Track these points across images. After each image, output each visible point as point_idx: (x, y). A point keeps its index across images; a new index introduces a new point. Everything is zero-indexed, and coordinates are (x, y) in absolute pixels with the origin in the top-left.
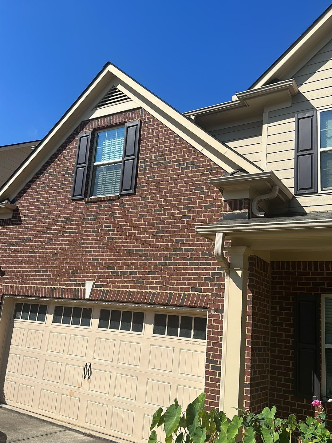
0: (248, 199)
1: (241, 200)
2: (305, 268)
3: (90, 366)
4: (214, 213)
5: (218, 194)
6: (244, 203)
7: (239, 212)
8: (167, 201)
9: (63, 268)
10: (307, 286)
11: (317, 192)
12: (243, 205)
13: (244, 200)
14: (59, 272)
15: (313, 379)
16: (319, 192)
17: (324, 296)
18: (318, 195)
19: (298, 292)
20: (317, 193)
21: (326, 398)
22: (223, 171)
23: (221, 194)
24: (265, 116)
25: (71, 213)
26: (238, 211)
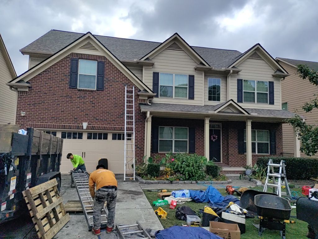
1: (145, 100)
3: (85, 153)
4: (136, 102)
5: (137, 96)
7: (144, 103)
8: (118, 96)
9: (69, 117)
14: (67, 118)
16: (159, 97)
25: (69, 94)
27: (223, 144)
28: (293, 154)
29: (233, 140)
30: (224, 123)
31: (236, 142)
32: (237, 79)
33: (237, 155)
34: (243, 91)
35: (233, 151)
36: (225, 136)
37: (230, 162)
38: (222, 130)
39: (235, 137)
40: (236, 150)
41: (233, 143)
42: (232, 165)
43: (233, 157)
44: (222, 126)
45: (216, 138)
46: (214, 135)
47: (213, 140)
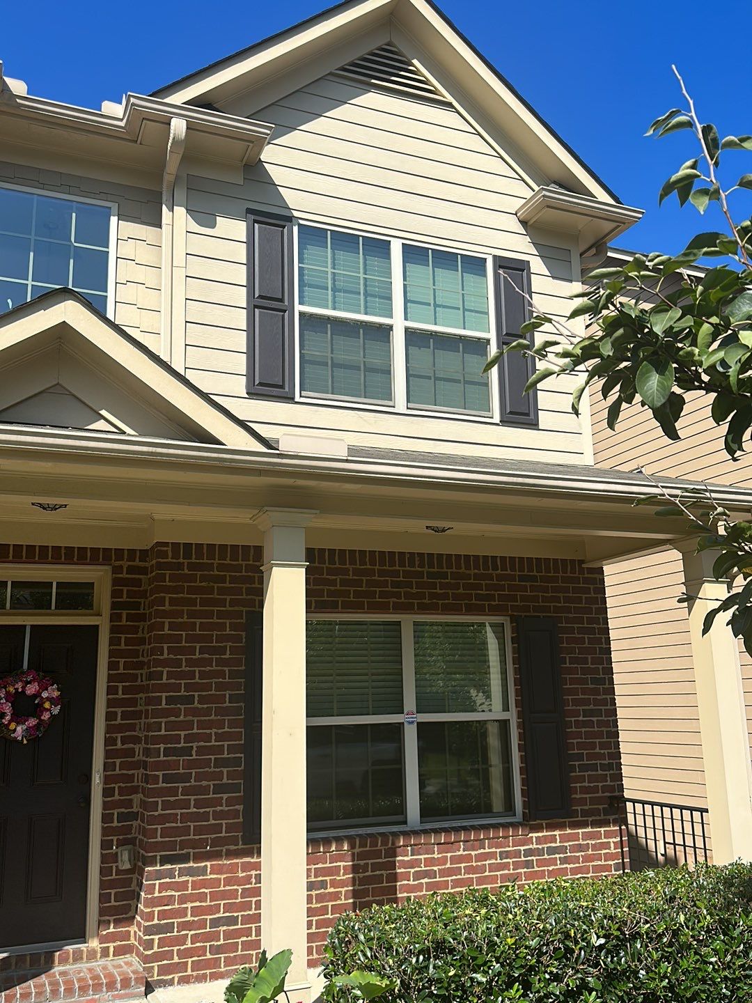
27: (109, 754)
28: (703, 811)
29: (196, 719)
30: (125, 564)
31: (219, 737)
32: (249, 211)
33: (225, 862)
34: (298, 308)
35: (192, 825)
36: (139, 683)
37: (156, 937)
38: (113, 630)
39: (220, 687)
40: (219, 808)
41: (195, 749)
42: (176, 959)
43: (190, 885)
44: (115, 594)
45: (41, 705)
46: (29, 683)
47: (13, 726)
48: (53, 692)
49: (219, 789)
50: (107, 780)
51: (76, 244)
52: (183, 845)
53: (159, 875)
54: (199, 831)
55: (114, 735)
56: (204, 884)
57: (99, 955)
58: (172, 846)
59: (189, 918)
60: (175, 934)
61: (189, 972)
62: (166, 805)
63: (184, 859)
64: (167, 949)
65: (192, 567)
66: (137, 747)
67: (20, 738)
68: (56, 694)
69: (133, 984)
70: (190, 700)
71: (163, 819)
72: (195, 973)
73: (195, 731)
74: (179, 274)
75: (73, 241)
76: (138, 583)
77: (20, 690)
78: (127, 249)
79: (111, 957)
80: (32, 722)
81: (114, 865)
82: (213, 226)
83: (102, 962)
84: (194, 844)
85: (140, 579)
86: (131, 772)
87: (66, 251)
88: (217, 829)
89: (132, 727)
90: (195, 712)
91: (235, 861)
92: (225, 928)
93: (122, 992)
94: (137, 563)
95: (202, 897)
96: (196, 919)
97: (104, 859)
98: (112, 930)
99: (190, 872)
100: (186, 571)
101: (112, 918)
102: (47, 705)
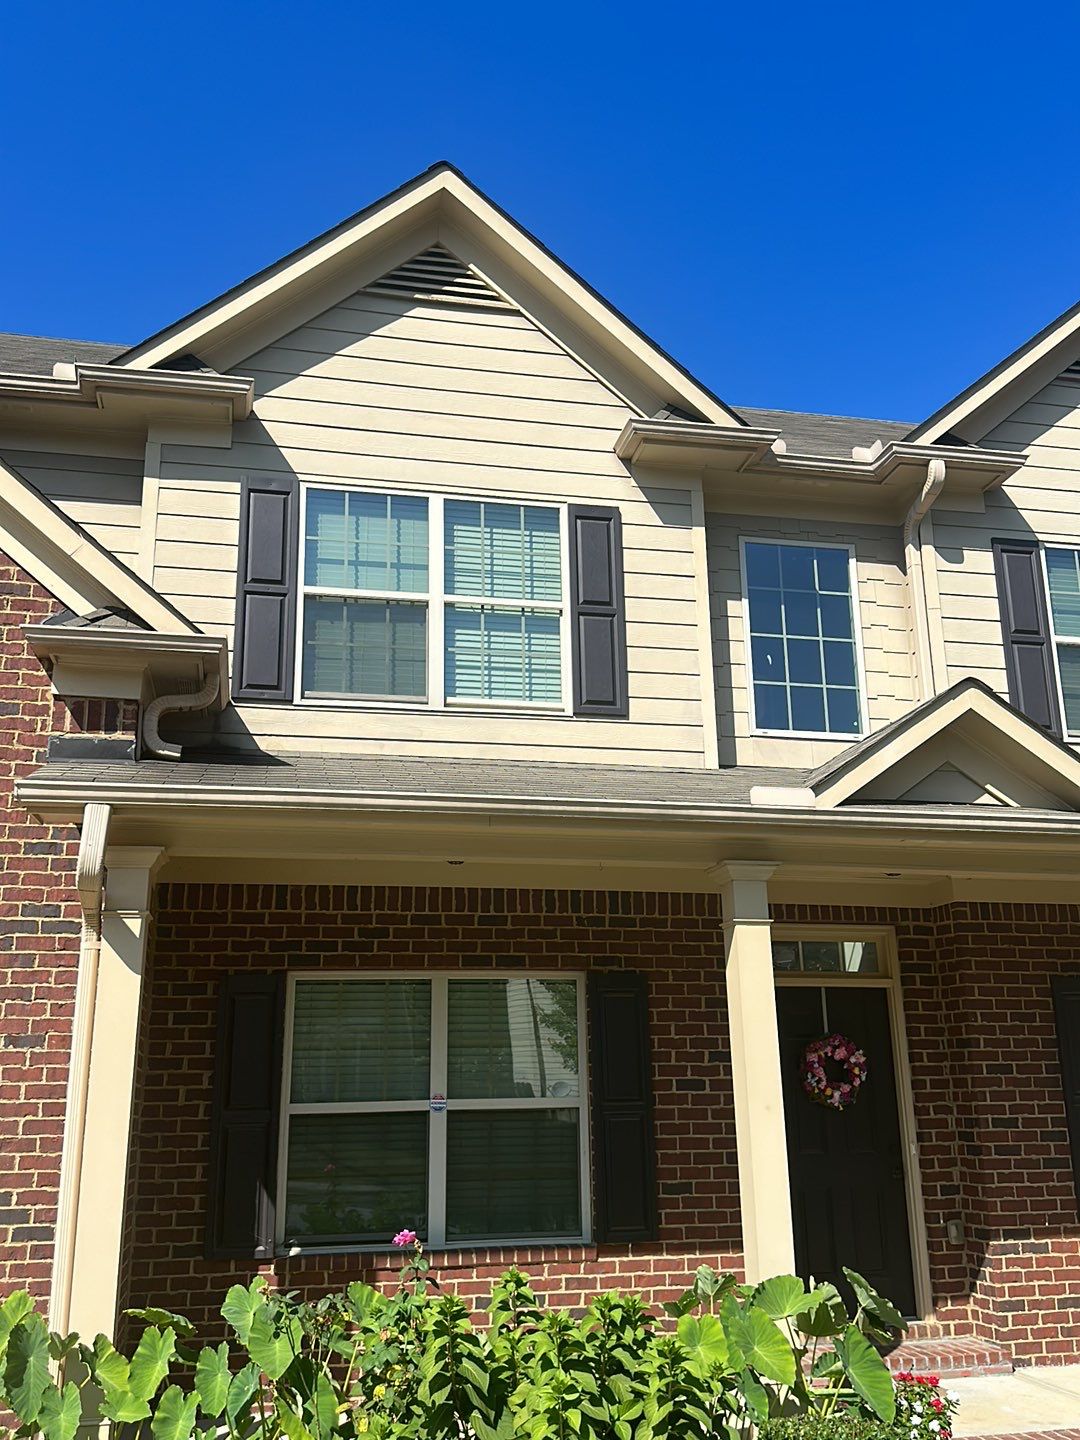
0: (135, 701)
1: (112, 703)
2: (252, 905)
4: (17, 733)
5: (35, 673)
6: (122, 711)
7: (107, 736)
10: (256, 952)
11: (292, 701)
12: (120, 719)
13: (122, 703)
15: (257, 1201)
16: (297, 700)
17: (294, 977)
18: (293, 707)
19: (231, 970)
20: (290, 702)
21: (286, 1247)
22: (54, 602)
23: (44, 673)
24: (152, 454)
26: (103, 735)
27: (921, 1124)
29: (1017, 1090)
30: (911, 924)
31: (1043, 1109)
32: (994, 541)
33: (1064, 1240)
34: (1055, 639)
35: (1028, 1199)
36: (941, 1050)
37: (1010, 1314)
38: (906, 994)
39: (1036, 1056)
40: (1051, 1184)
41: (1020, 1120)
42: (1031, 1339)
43: (1034, 1262)
44: (901, 956)
45: (850, 1071)
46: (838, 1047)
47: (829, 1092)
48: (858, 1058)
49: (1049, 1163)
50: (923, 1151)
51: (821, 592)
52: (1024, 1220)
53: (1005, 1250)
54: (1035, 1206)
55: (927, 1104)
56: (1048, 1262)
57: (941, 1333)
58: (1012, 1220)
59: (1037, 1297)
60: (1027, 1312)
61: (1044, 1354)
62: (1002, 1178)
63: (1025, 1235)
64: (1020, 1327)
65: (991, 928)
66: (949, 1117)
67: (836, 1105)
68: (863, 1059)
69: (1001, 1359)
70: (1008, 1069)
71: (1000, 1192)
72: (1050, 1355)
73: (1018, 1102)
74: (934, 616)
75: (817, 588)
76: (926, 944)
77: (830, 1054)
78: (870, 591)
79: (953, 1336)
80: (846, 1088)
81: (944, 1240)
82: (961, 560)
83: (945, 1340)
84: (1033, 1220)
85: (927, 940)
86: (946, 1144)
87: (812, 600)
88: (1052, 1205)
89: (942, 1097)
90: (1015, 1082)
91: (1074, 1240)
92: (1073, 1310)
93: (992, 1366)
94: (922, 923)
95: (1047, 1276)
96: (1044, 1298)
97: (930, 1232)
98: (950, 1307)
99: (1034, 1249)
100: (986, 933)
101: (948, 1295)
102: (857, 1071)
